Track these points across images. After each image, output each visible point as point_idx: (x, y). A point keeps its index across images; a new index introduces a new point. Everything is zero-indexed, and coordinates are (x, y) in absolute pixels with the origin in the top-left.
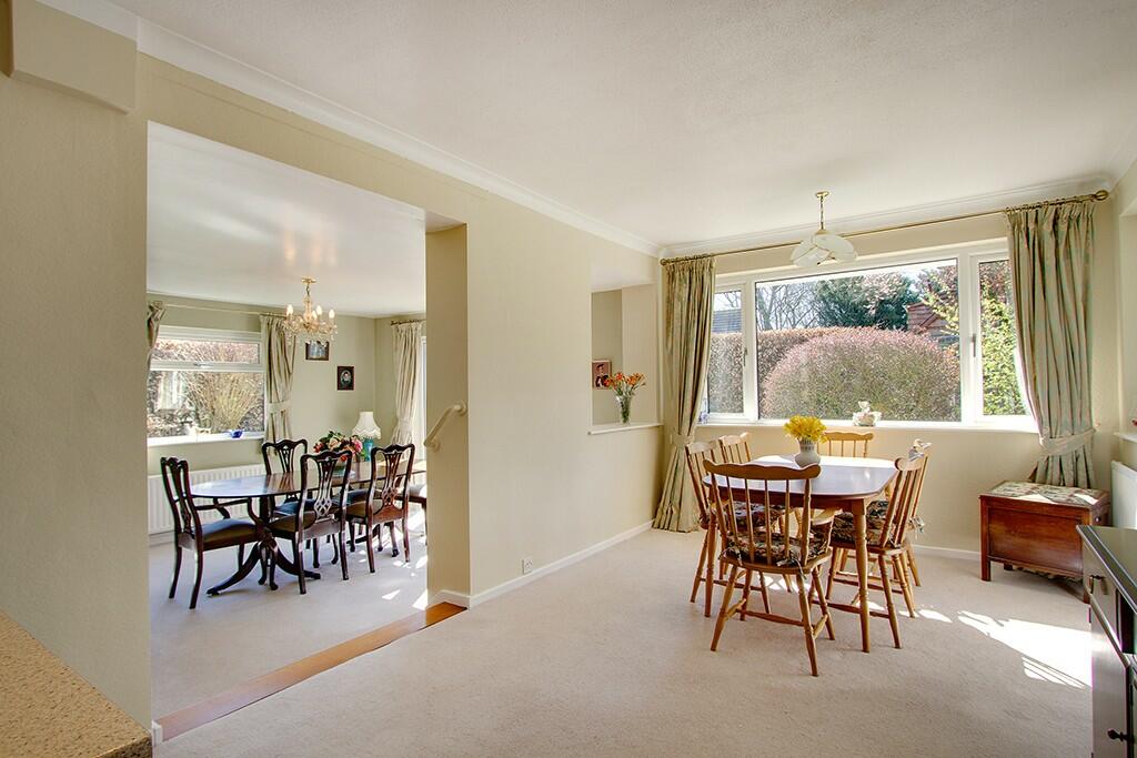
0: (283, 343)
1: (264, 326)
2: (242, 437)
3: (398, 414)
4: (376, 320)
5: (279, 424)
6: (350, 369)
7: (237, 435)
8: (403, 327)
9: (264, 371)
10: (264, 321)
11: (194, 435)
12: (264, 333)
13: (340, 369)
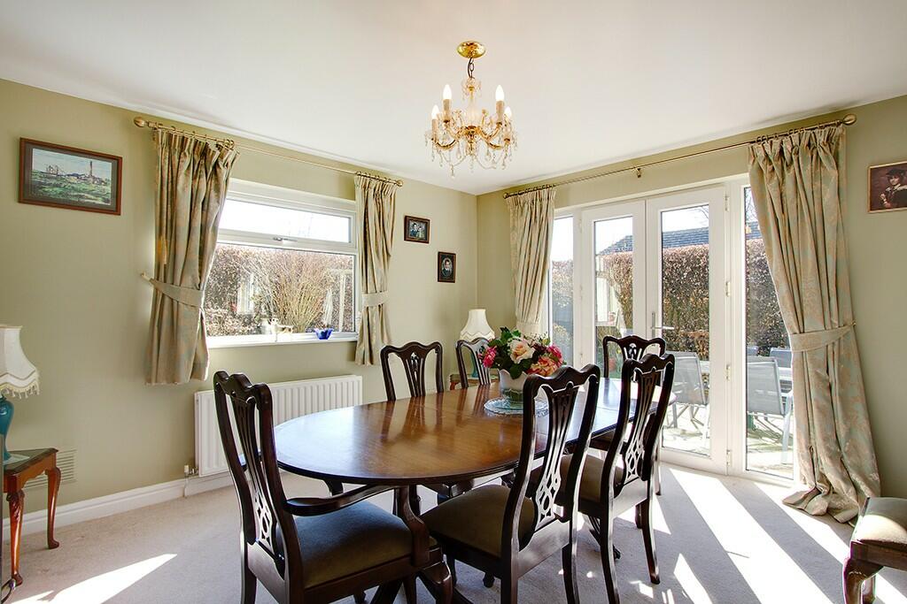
0: (381, 214)
1: (359, 191)
2: (331, 338)
3: (518, 313)
4: (478, 196)
5: (375, 321)
6: (452, 257)
7: (325, 335)
8: (528, 197)
9: (359, 253)
10: (359, 182)
11: (273, 334)
12: (359, 202)
13: (442, 257)
